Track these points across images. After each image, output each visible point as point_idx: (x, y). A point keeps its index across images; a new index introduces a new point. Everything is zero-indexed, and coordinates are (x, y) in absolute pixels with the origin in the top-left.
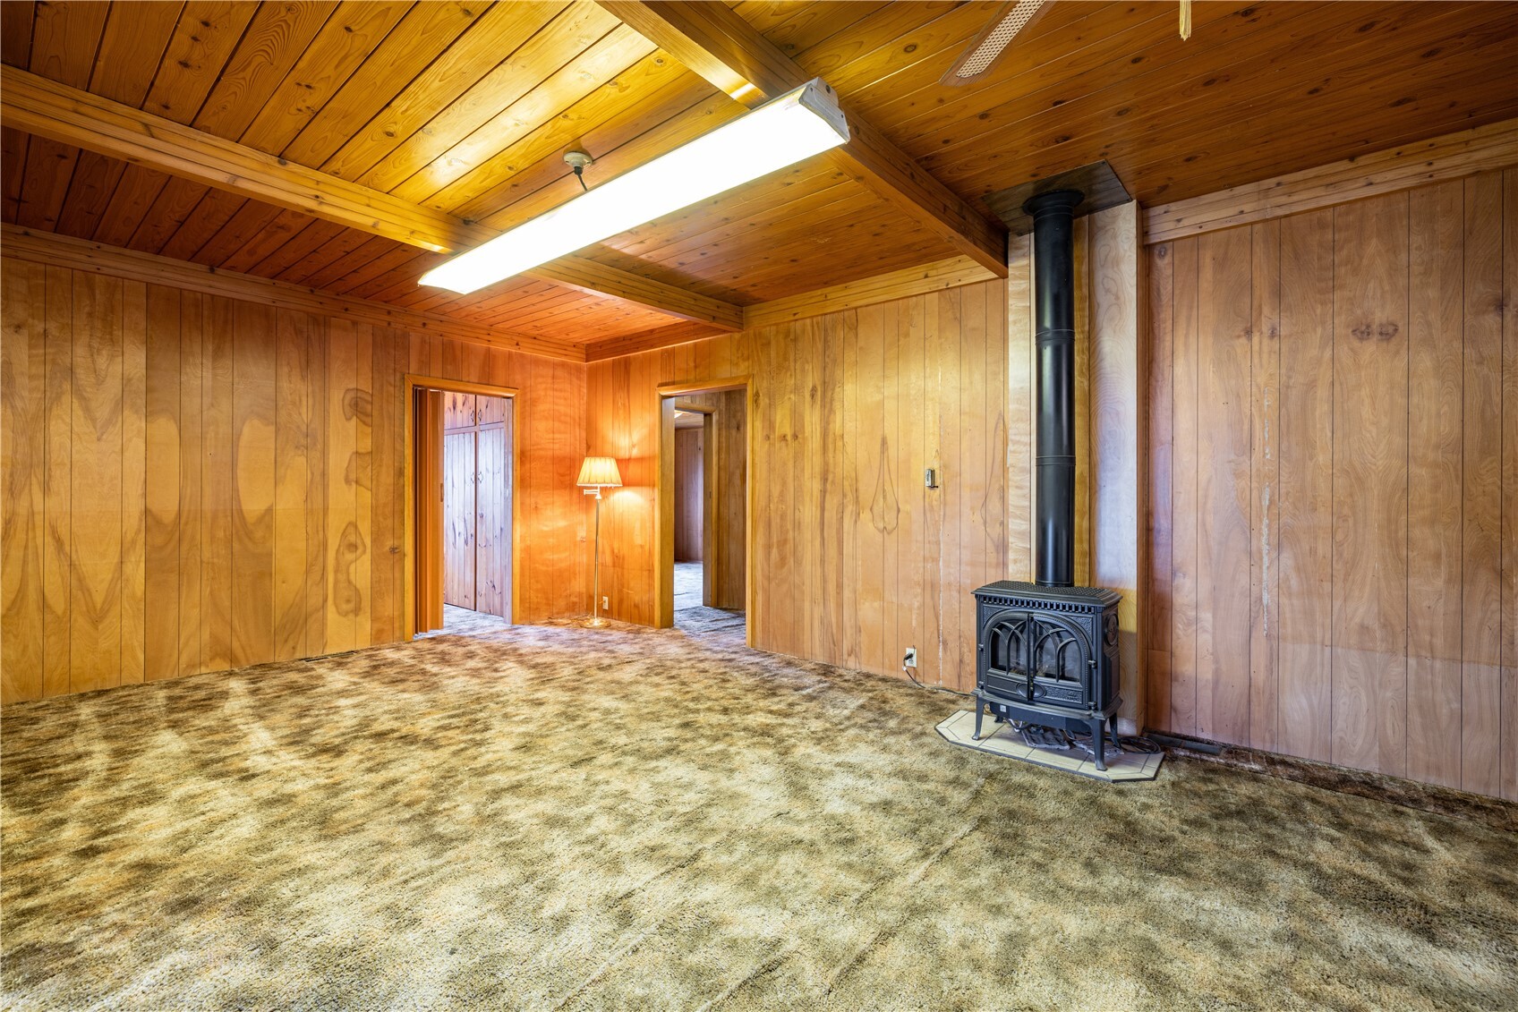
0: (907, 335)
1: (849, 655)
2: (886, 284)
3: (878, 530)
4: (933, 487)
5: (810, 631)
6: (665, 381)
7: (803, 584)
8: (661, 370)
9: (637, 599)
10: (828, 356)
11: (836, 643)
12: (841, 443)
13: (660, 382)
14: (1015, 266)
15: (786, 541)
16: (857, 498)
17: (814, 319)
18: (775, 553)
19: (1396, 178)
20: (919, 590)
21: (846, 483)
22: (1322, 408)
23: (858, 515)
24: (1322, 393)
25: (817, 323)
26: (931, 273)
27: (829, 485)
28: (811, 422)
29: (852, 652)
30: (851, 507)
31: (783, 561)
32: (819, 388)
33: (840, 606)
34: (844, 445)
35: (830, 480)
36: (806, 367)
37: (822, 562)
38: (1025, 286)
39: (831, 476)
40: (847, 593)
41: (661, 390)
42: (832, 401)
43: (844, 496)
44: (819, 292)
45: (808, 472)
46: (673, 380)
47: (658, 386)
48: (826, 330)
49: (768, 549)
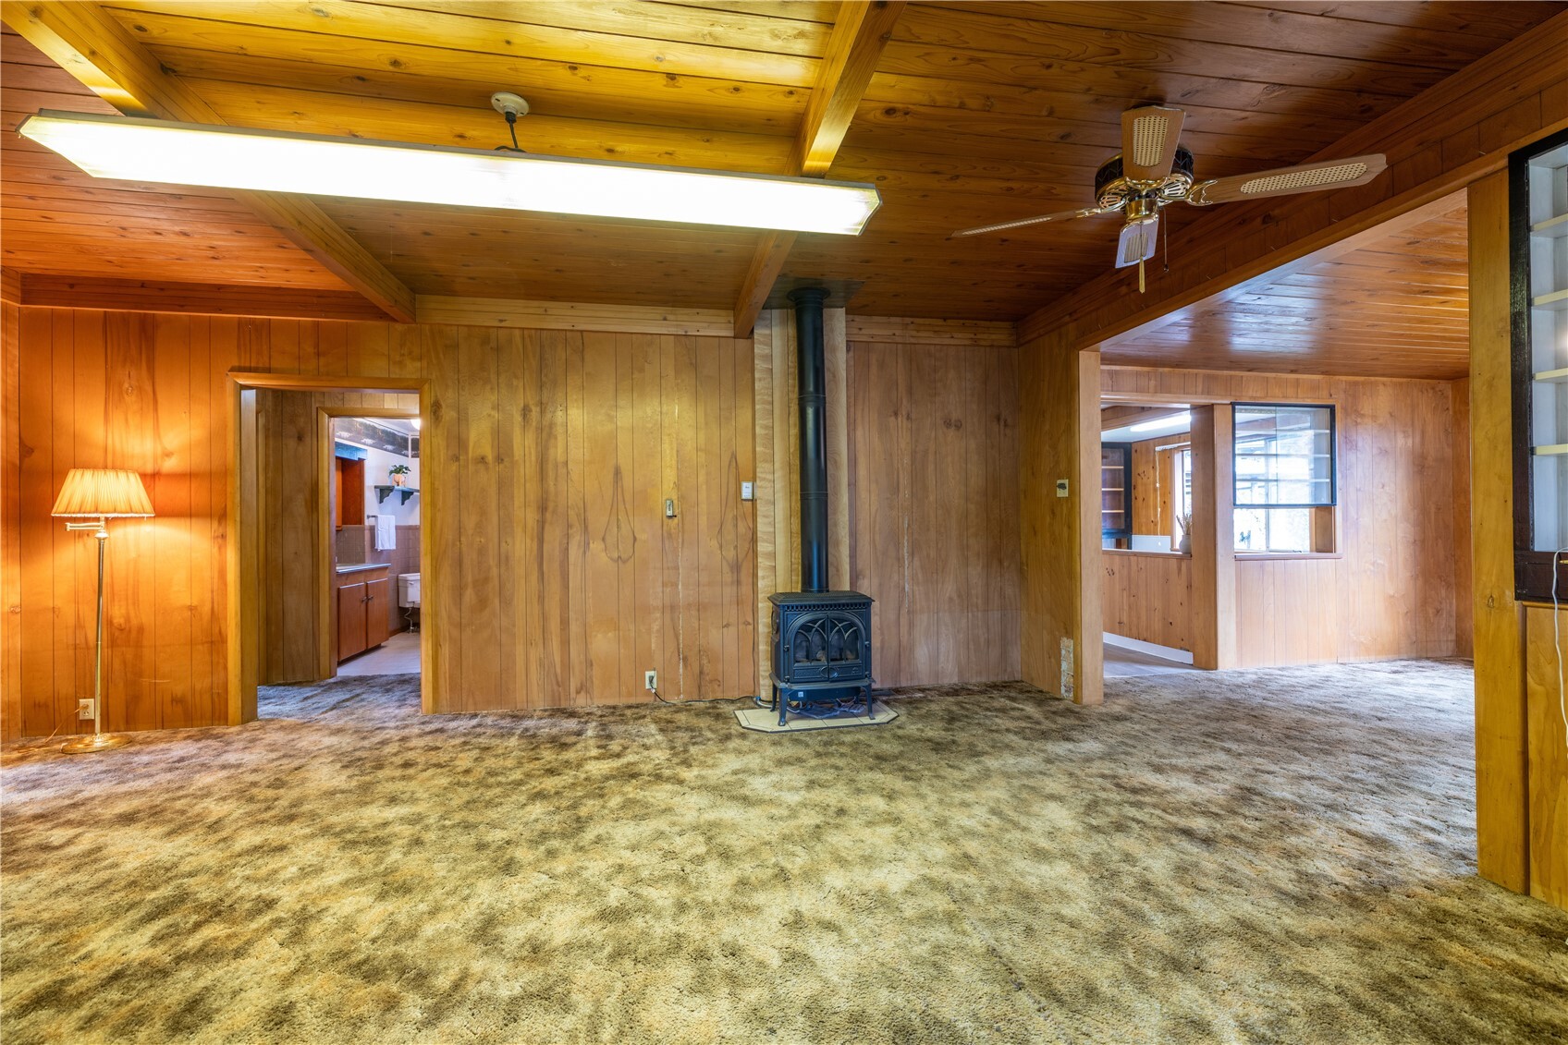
0: (642, 370)
1: (578, 692)
3: (612, 559)
4: (671, 516)
5: (524, 678)
6: (247, 365)
7: (514, 626)
8: (239, 347)
9: (179, 689)
10: (546, 375)
11: (562, 683)
12: (565, 471)
13: (236, 364)
14: (759, 333)
15: (486, 580)
16: (586, 527)
17: (526, 332)
18: (469, 595)
19: (962, 338)
20: (658, 615)
21: (571, 513)
22: (931, 467)
23: (587, 545)
24: (931, 458)
25: (530, 337)
26: (669, 317)
27: (548, 515)
28: (524, 444)
29: (582, 688)
30: (578, 538)
31: (482, 603)
32: (534, 408)
33: (565, 643)
34: (568, 473)
35: (550, 509)
36: (515, 383)
37: (541, 599)
38: (767, 351)
39: (551, 505)
40: (574, 628)
41: (238, 377)
42: (552, 425)
43: (569, 526)
44: (536, 303)
45: (518, 500)
46: (267, 366)
47: (232, 370)
48: (542, 347)
49: (459, 590)
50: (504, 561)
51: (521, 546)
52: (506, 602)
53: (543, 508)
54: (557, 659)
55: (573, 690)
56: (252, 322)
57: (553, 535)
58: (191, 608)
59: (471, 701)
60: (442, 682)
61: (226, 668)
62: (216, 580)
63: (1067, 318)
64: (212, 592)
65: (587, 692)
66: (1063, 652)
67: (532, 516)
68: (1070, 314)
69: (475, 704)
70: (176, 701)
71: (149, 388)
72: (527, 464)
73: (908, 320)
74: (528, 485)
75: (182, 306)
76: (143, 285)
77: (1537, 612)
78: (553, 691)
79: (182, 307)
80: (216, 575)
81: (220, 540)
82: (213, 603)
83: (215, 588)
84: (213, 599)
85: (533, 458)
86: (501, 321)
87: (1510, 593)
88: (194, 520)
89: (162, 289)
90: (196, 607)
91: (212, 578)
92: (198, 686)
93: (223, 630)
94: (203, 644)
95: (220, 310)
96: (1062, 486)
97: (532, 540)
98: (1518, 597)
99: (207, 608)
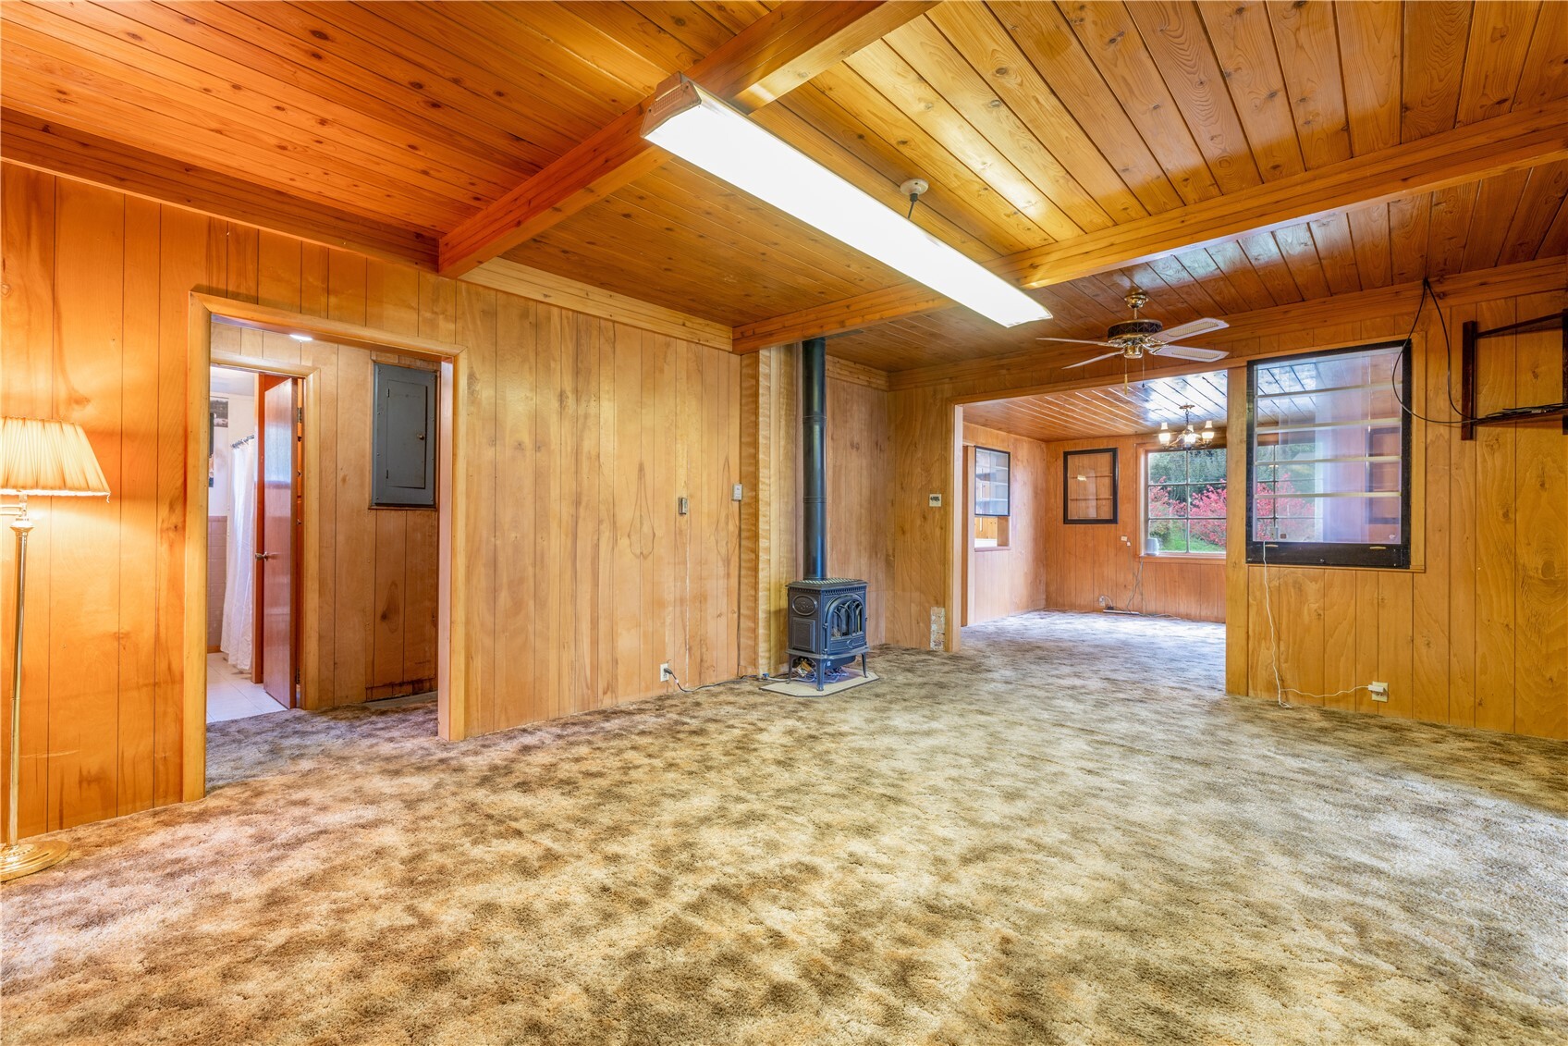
0: (662, 371)
1: (605, 693)
2: (632, 308)
3: (635, 555)
4: (682, 514)
5: (556, 684)
6: (222, 286)
7: (548, 628)
8: (209, 257)
9: (93, 764)
10: (582, 362)
11: (592, 686)
12: (597, 464)
13: (204, 282)
14: (763, 353)
15: (521, 581)
16: (614, 523)
17: (564, 312)
18: (504, 597)
19: (863, 379)
20: (671, 609)
21: (602, 507)
22: (843, 479)
23: (615, 541)
24: (843, 471)
25: (568, 318)
26: (688, 324)
27: (582, 510)
28: (559, 434)
29: (608, 688)
30: (607, 534)
31: (518, 606)
32: (569, 394)
33: (595, 643)
34: (600, 466)
35: (584, 504)
36: (553, 365)
37: (574, 597)
38: (767, 371)
39: (585, 499)
40: (603, 625)
41: (210, 302)
42: (586, 416)
43: (600, 522)
44: (579, 285)
45: (555, 493)
46: (253, 293)
47: (197, 289)
48: (578, 331)
49: (494, 591)
50: (539, 560)
51: (556, 545)
52: (541, 603)
53: (577, 503)
54: (587, 661)
55: (600, 692)
56: (234, 228)
57: (586, 529)
58: (119, 637)
59: (503, 717)
60: (473, 700)
61: (180, 721)
62: (163, 593)
63: (947, 380)
64: (158, 610)
65: (613, 692)
66: (933, 618)
67: (566, 510)
68: (951, 378)
69: (508, 720)
70: (85, 780)
71: (45, 293)
72: (563, 454)
73: (837, 359)
74: (563, 476)
75: (123, 180)
76: (47, 128)
77: (1256, 569)
78: (583, 695)
79: (121, 181)
80: (164, 586)
81: (172, 534)
82: (158, 626)
83: (163, 604)
84: (158, 620)
85: (569, 449)
86: (546, 296)
87: (1244, 560)
88: (126, 504)
89: (85, 145)
90: (127, 635)
91: (157, 590)
92: (129, 753)
93: (175, 666)
94: (138, 688)
95: (188, 201)
96: (936, 499)
97: (567, 536)
98: (1248, 562)
99: (148, 633)
